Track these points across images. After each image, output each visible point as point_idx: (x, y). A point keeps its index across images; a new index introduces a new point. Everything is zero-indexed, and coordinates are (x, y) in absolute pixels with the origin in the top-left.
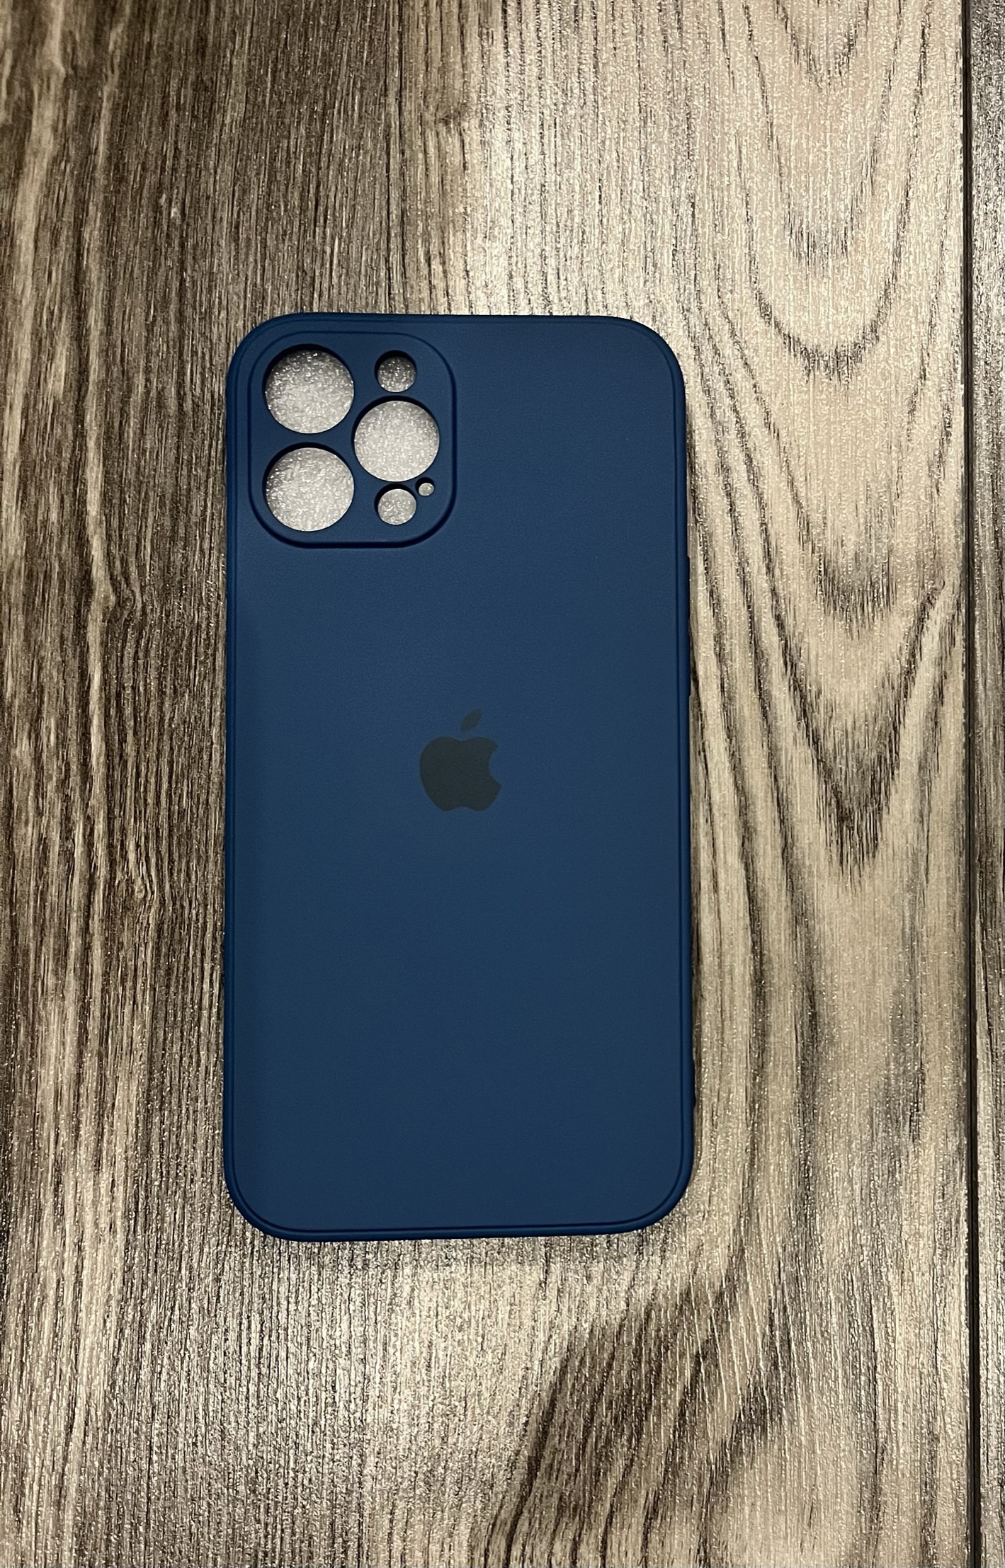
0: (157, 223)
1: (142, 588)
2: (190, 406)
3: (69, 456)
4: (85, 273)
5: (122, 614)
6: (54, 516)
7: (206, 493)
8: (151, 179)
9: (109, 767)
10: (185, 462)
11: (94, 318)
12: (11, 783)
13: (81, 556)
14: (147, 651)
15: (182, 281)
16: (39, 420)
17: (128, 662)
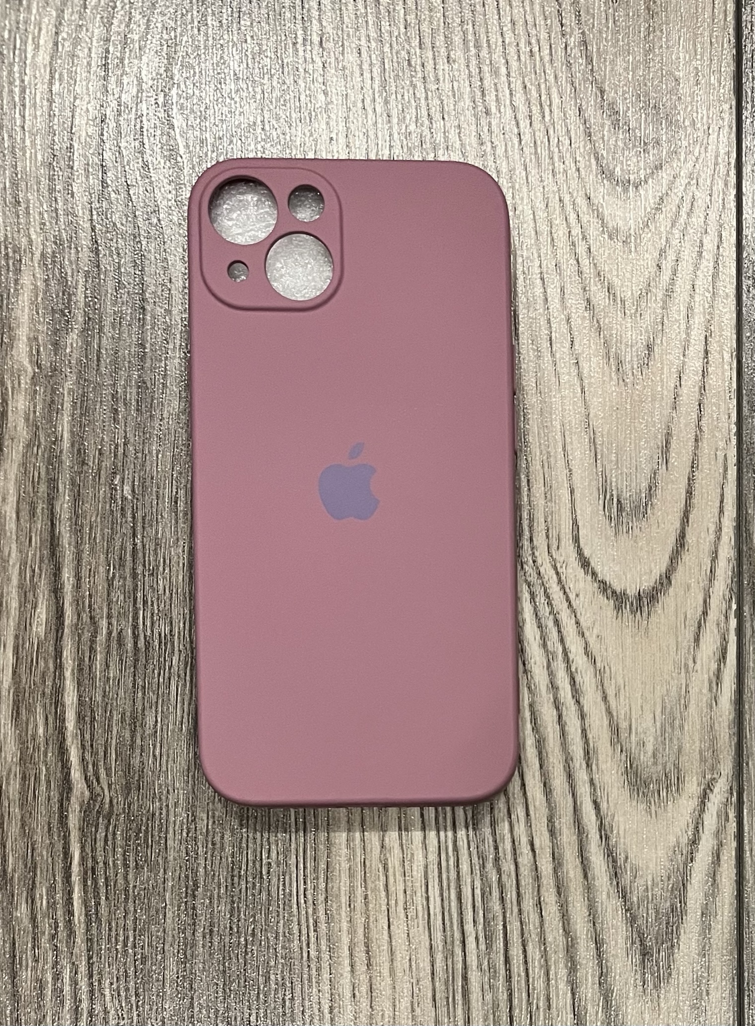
0: (113, 498)
1: (110, 786)
2: (143, 643)
3: (51, 684)
4: (58, 538)
5: (94, 805)
6: (41, 731)
7: (156, 711)
8: (107, 463)
9: (88, 923)
10: (140, 687)
11: (67, 576)
12: (13, 938)
13: (62, 761)
14: (114, 834)
15: (135, 545)
16: (27, 656)
17: (100, 844)
